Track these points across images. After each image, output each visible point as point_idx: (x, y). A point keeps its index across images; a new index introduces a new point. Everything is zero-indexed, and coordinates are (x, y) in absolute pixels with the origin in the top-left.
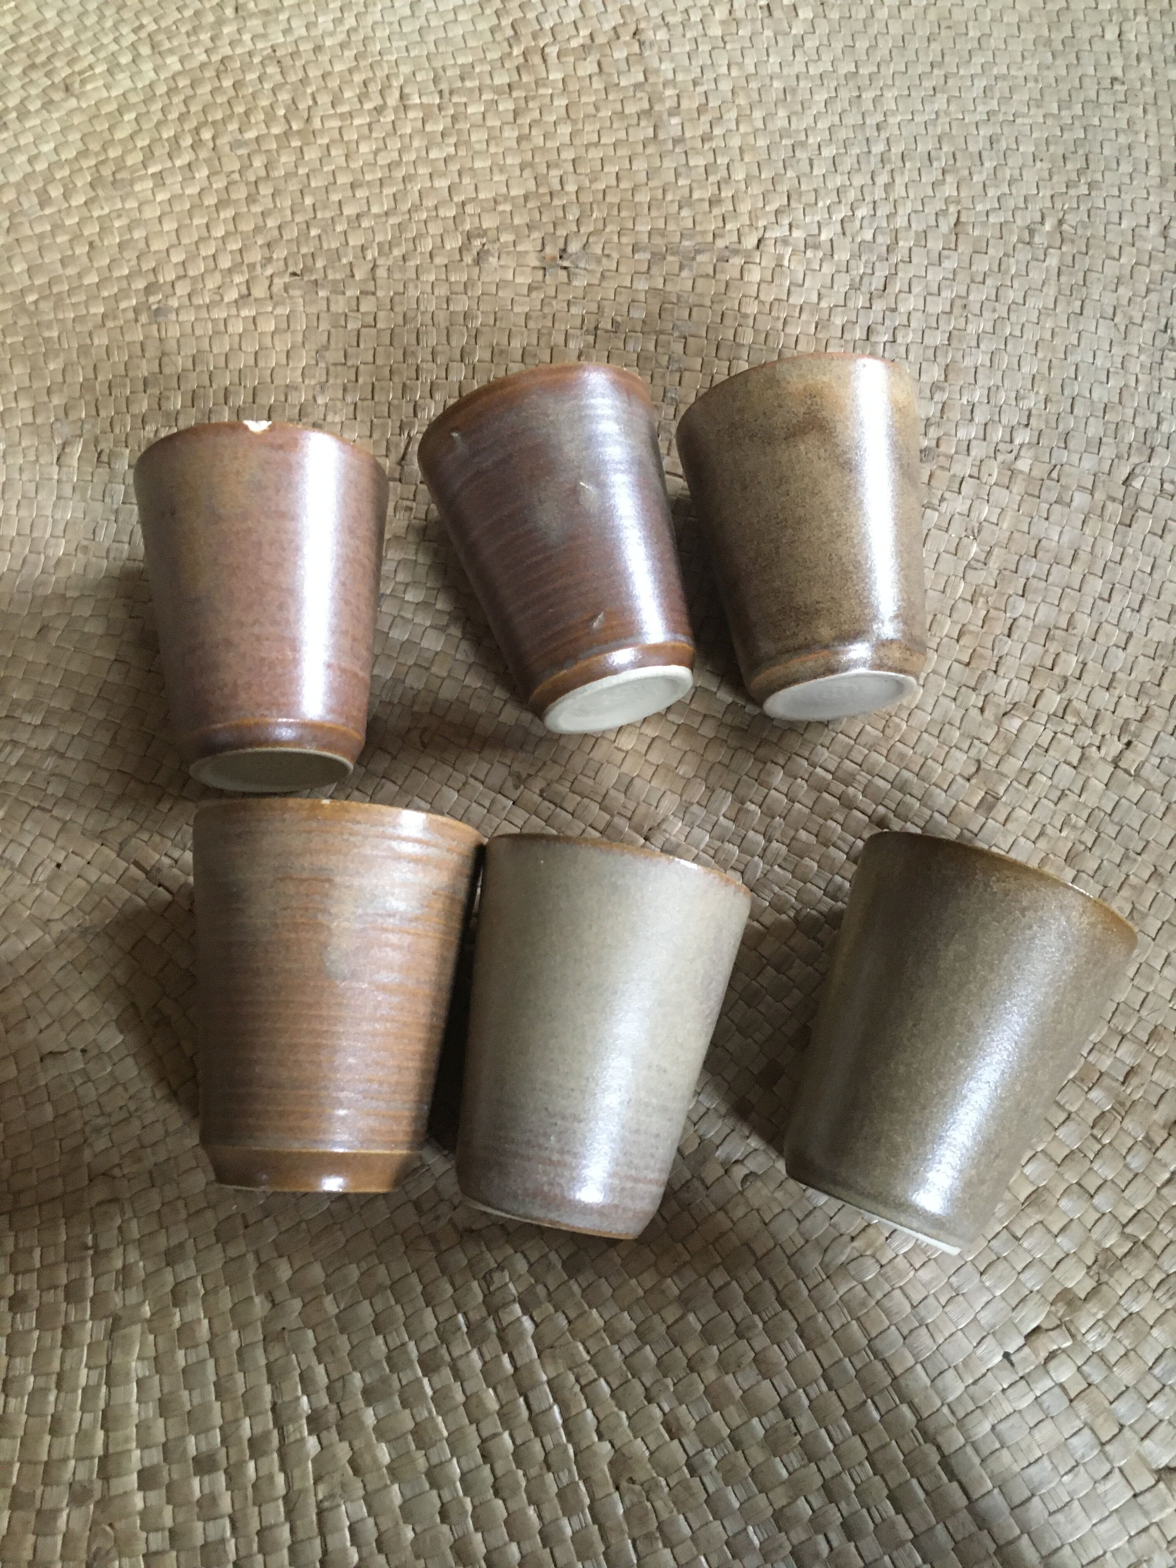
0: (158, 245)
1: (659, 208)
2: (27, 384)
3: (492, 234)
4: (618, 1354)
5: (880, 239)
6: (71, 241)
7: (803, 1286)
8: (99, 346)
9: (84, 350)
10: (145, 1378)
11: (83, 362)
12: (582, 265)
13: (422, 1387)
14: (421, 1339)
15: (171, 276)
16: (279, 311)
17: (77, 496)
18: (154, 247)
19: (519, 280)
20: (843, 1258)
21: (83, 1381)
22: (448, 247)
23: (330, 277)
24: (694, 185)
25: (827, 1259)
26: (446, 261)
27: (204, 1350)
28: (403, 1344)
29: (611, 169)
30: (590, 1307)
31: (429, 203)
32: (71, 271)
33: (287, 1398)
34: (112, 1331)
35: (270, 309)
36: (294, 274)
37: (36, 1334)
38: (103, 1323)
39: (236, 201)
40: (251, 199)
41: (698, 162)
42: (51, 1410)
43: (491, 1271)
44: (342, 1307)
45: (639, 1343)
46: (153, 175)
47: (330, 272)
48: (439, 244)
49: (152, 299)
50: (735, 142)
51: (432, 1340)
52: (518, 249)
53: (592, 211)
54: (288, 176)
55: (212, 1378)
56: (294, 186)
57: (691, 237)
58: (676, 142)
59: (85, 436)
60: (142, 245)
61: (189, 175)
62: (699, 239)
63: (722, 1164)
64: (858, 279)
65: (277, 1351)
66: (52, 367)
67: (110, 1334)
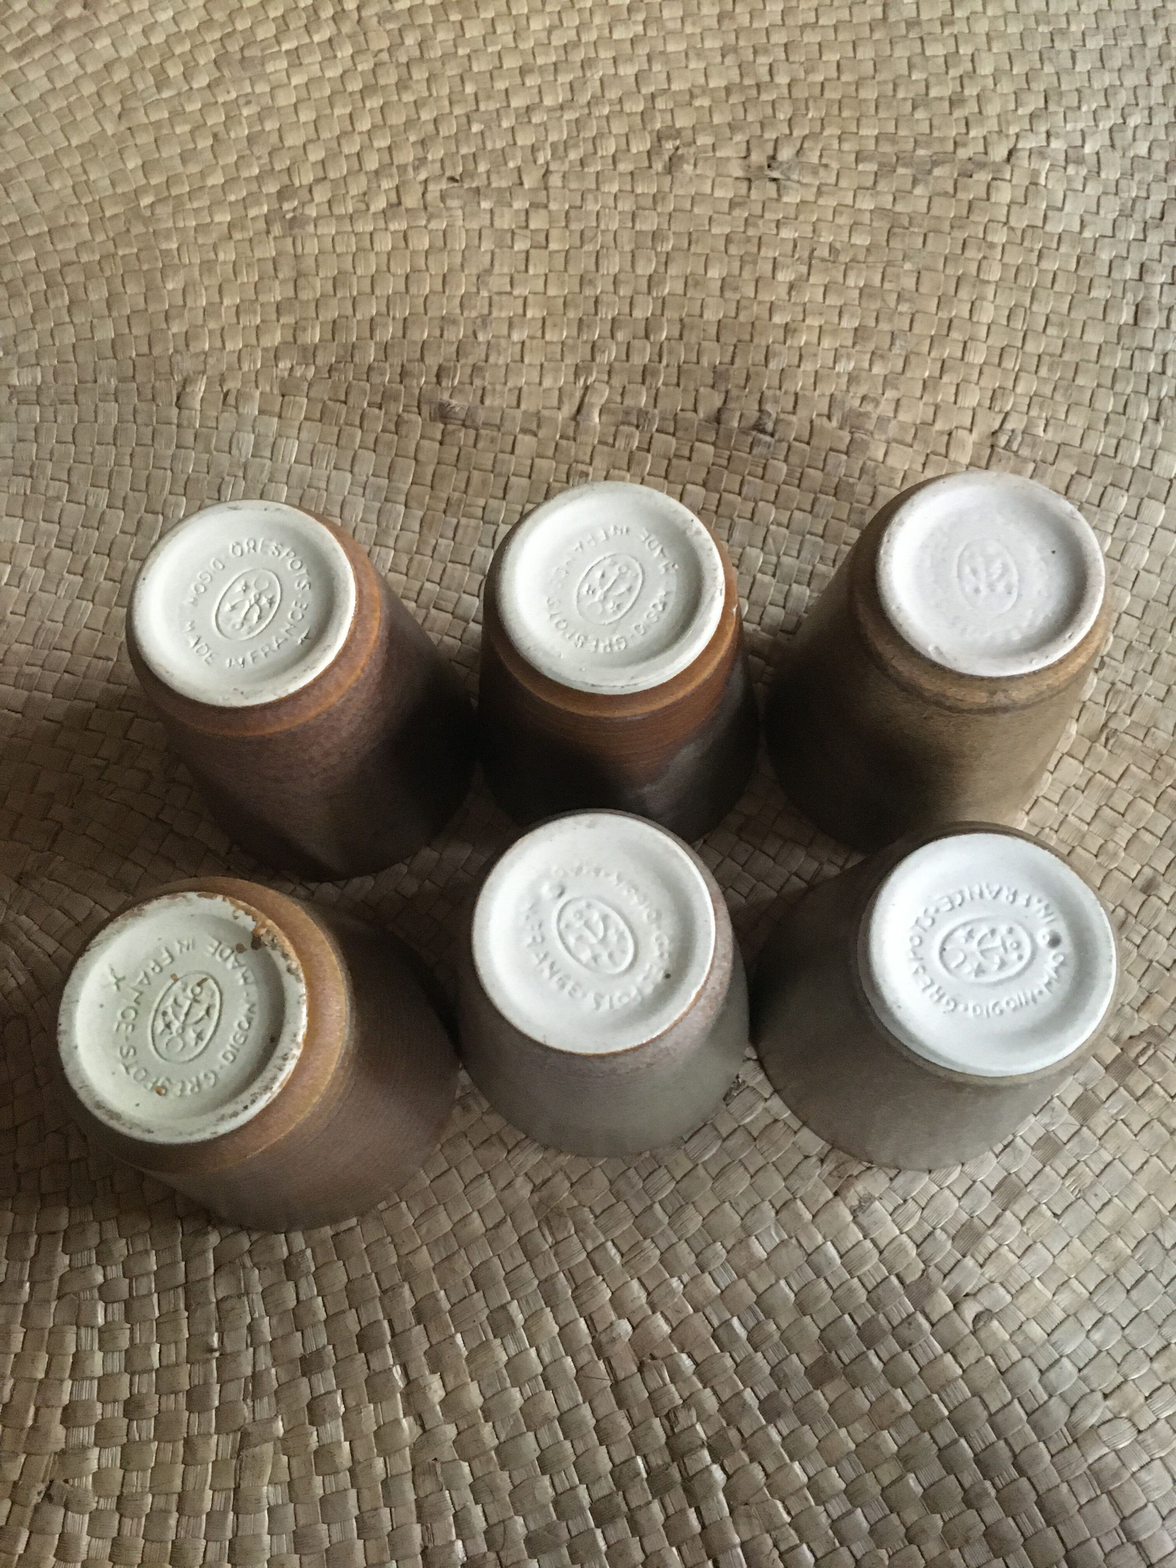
0: (293, 139)
1: (889, 107)
2: (142, 306)
3: (688, 135)
4: (823, 1518)
5: (1157, 155)
6: (192, 132)
7: (1045, 1450)
8: (225, 263)
9: (207, 266)
10: (277, 1506)
11: (206, 283)
12: (795, 177)
13: (595, 1540)
14: (594, 1483)
15: (308, 178)
16: (433, 225)
17: (200, 446)
18: (288, 142)
19: (719, 193)
20: (1093, 1420)
21: (207, 1506)
22: (634, 150)
23: (494, 185)
24: (932, 80)
25: (1074, 1419)
26: (631, 167)
27: (345, 1478)
28: (573, 1488)
29: (832, 57)
30: (792, 1459)
31: (613, 94)
32: (194, 169)
33: (439, 1542)
34: (240, 1449)
35: (424, 223)
36: (452, 179)
37: (154, 1446)
38: (231, 1437)
39: (384, 87)
40: (402, 85)
41: (936, 50)
42: (172, 1536)
43: (675, 1408)
44: (503, 1438)
45: (850, 1506)
46: (287, 52)
47: (494, 177)
48: (623, 146)
49: (286, 206)
50: (982, 27)
51: (606, 1485)
52: (718, 154)
53: (807, 109)
54: (445, 58)
55: (355, 1512)
56: (452, 70)
57: (928, 145)
58: (911, 24)
59: (209, 373)
60: (274, 139)
61: (329, 54)
62: (937, 148)
63: (951, 1296)
64: (1130, 203)
65: (428, 1486)
66: (170, 286)
67: (238, 1453)
